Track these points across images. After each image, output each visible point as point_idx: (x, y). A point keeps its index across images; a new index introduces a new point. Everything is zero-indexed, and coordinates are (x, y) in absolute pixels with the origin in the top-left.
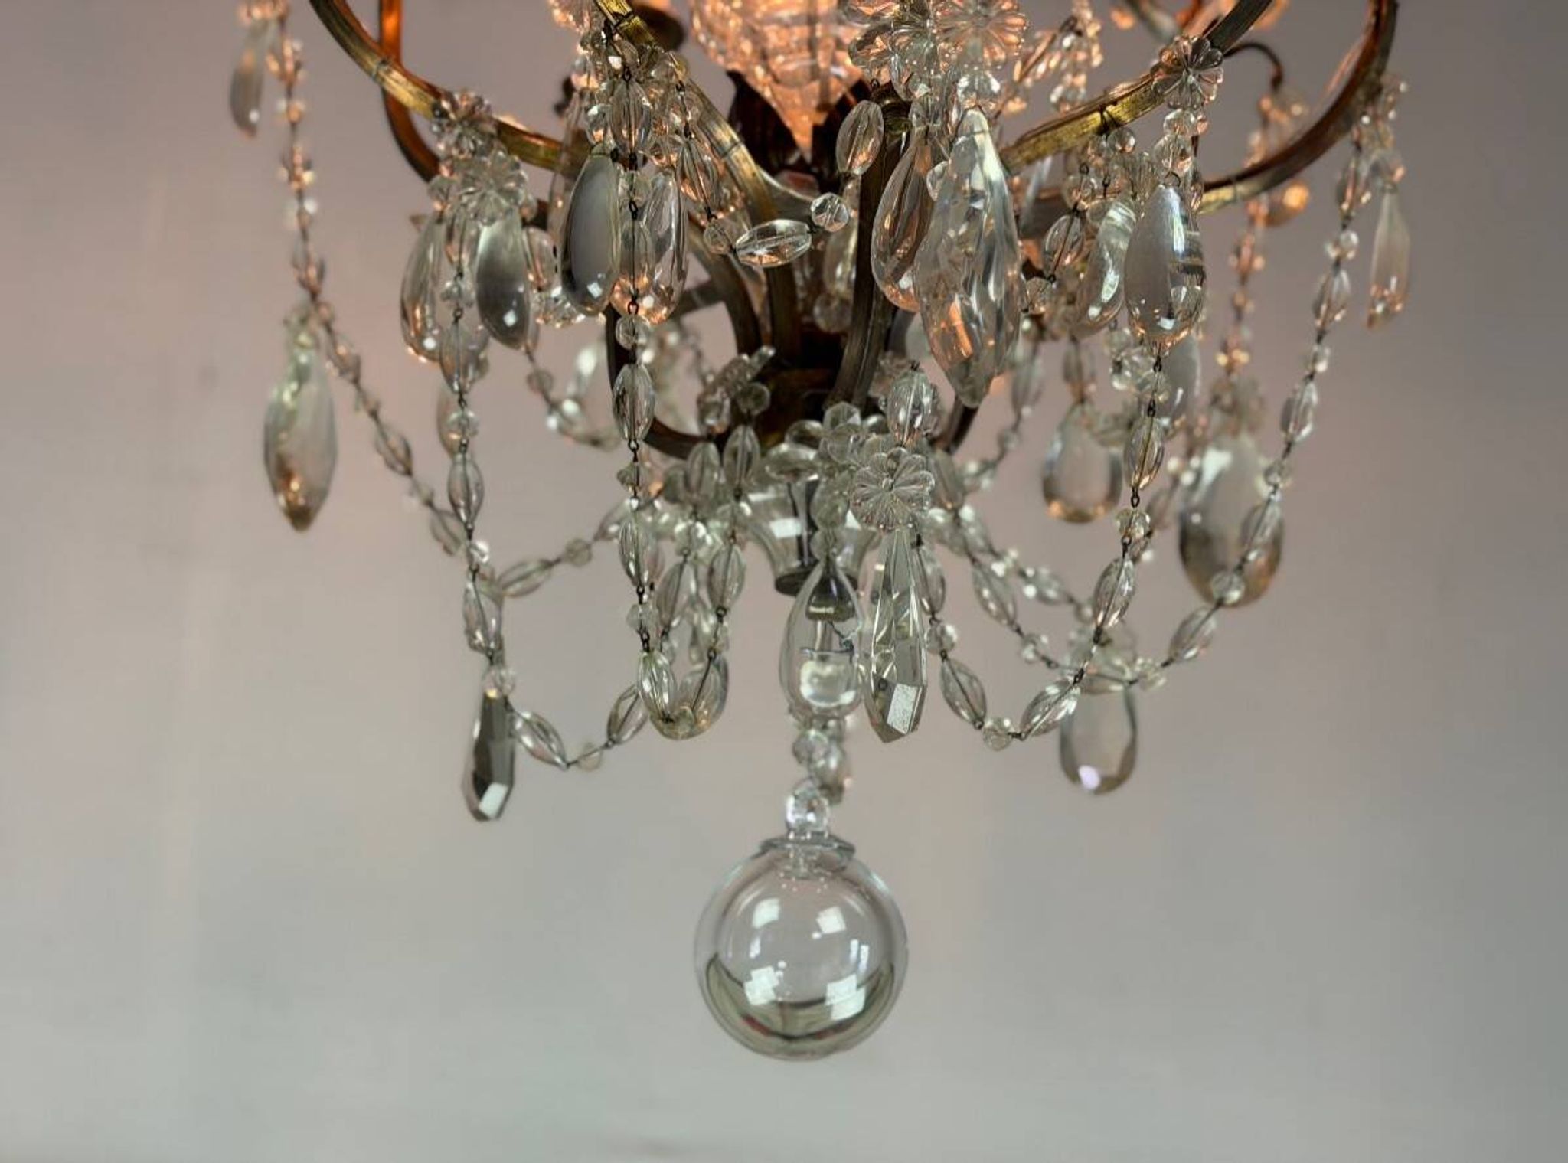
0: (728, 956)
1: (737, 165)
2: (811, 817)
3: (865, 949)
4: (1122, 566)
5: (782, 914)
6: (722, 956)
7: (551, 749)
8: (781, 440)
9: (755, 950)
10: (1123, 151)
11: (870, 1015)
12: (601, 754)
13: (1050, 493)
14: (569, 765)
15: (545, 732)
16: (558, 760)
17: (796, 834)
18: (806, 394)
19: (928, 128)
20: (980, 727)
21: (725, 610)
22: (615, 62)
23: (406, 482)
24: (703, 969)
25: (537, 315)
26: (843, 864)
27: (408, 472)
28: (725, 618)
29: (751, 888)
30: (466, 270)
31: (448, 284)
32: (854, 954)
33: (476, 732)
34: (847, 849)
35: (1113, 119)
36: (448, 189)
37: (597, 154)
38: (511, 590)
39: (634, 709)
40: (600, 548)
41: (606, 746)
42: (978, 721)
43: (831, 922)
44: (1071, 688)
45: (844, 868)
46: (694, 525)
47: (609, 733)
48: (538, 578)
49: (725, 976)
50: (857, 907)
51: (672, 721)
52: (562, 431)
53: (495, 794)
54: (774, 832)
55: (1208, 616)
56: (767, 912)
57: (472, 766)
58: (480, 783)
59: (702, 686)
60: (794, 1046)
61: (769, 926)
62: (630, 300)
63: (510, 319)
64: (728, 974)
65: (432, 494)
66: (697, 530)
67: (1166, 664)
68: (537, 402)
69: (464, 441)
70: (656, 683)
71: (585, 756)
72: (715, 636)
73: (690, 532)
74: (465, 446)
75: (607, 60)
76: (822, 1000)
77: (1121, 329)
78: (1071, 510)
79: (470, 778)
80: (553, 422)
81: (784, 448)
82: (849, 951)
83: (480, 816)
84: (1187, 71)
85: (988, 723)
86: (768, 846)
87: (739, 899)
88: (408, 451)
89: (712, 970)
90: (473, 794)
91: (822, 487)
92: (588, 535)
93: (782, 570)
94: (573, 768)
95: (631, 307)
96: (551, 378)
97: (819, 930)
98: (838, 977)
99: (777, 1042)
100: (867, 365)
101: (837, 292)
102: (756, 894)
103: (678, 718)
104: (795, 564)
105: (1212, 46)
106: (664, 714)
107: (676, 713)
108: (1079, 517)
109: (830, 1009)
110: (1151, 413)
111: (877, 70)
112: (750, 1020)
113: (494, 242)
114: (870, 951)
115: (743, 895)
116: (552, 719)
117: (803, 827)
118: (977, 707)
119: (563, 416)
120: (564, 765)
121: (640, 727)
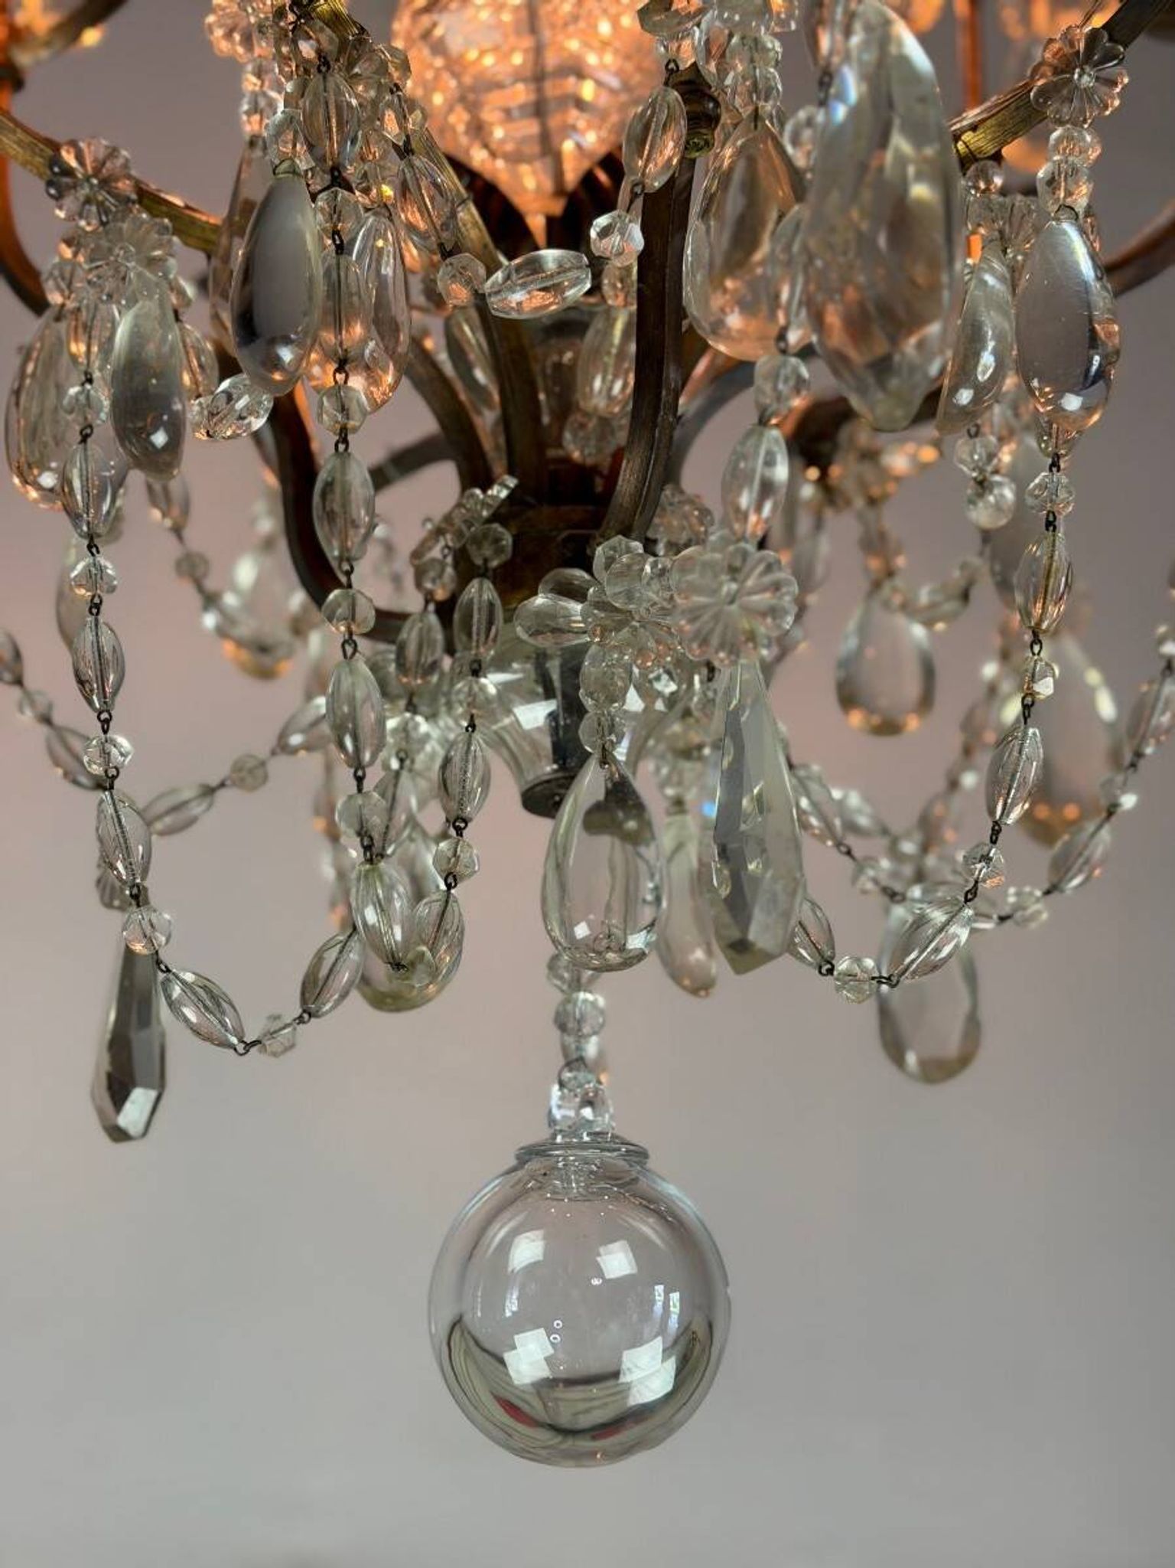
0: (476, 1317)
1: (463, 229)
2: (587, 1112)
3: (675, 1297)
4: (1025, 734)
5: (547, 1252)
6: (467, 1318)
7: (224, 1025)
8: (535, 593)
9: (512, 1306)
10: (987, 189)
11: (681, 1398)
12: (295, 1029)
13: (848, 697)
14: (249, 1046)
15: (213, 997)
16: (234, 1040)
17: (563, 1137)
18: (565, 534)
19: (756, 110)
20: (830, 971)
21: (466, 821)
22: (307, 49)
23: (15, 692)
24: (443, 1334)
25: (197, 426)
26: (634, 1174)
27: (18, 682)
28: (465, 832)
29: (506, 1215)
30: (97, 375)
31: (73, 391)
32: (658, 1307)
33: (112, 1016)
34: (639, 1155)
35: (971, 152)
36: (72, 275)
37: (285, 172)
38: (159, 826)
39: (338, 967)
40: (279, 766)
41: (300, 1020)
42: (826, 966)
43: (617, 1262)
44: (961, 909)
45: (635, 1180)
46: (412, 719)
47: (304, 1000)
48: (196, 809)
49: (472, 1343)
50: (653, 1237)
51: (404, 966)
52: (222, 632)
53: (139, 1101)
54: (538, 1134)
55: (1099, 827)
56: (527, 1250)
57: (106, 1066)
58: (118, 1089)
59: (441, 920)
60: (569, 1443)
61: (531, 1269)
62: (335, 366)
63: (160, 439)
64: (477, 1343)
65: (50, 706)
66: (417, 726)
67: (1047, 893)
68: (187, 592)
69: (96, 600)
70: (382, 910)
71: (272, 1034)
72: (455, 854)
73: (404, 730)
74: (98, 606)
75: (296, 46)
76: (616, 1375)
77: (984, 435)
78: (876, 720)
79: (103, 1081)
80: (210, 620)
81: (540, 600)
82: (653, 1302)
83: (118, 1134)
84: (1082, 69)
85: (843, 965)
86: (528, 1154)
87: (490, 1232)
88: (17, 655)
89: (456, 1335)
90: (107, 1104)
91: (593, 649)
92: (262, 750)
93: (531, 777)
94: (254, 1050)
95: (338, 376)
96: (206, 562)
97: (600, 1274)
98: (636, 1342)
99: (544, 1436)
100: (653, 485)
101: (596, 409)
102: (512, 1224)
103: (413, 964)
104: (549, 768)
105: (1111, 39)
106: (393, 957)
107: (410, 956)
108: (889, 728)
109: (628, 1387)
110: (1051, 528)
111: (676, 45)
112: (512, 1408)
113: (137, 337)
114: (681, 1299)
115: (496, 1226)
116: (225, 984)
117: (576, 1127)
118: (822, 946)
119: (223, 612)
120: (241, 1048)
121: (344, 995)
